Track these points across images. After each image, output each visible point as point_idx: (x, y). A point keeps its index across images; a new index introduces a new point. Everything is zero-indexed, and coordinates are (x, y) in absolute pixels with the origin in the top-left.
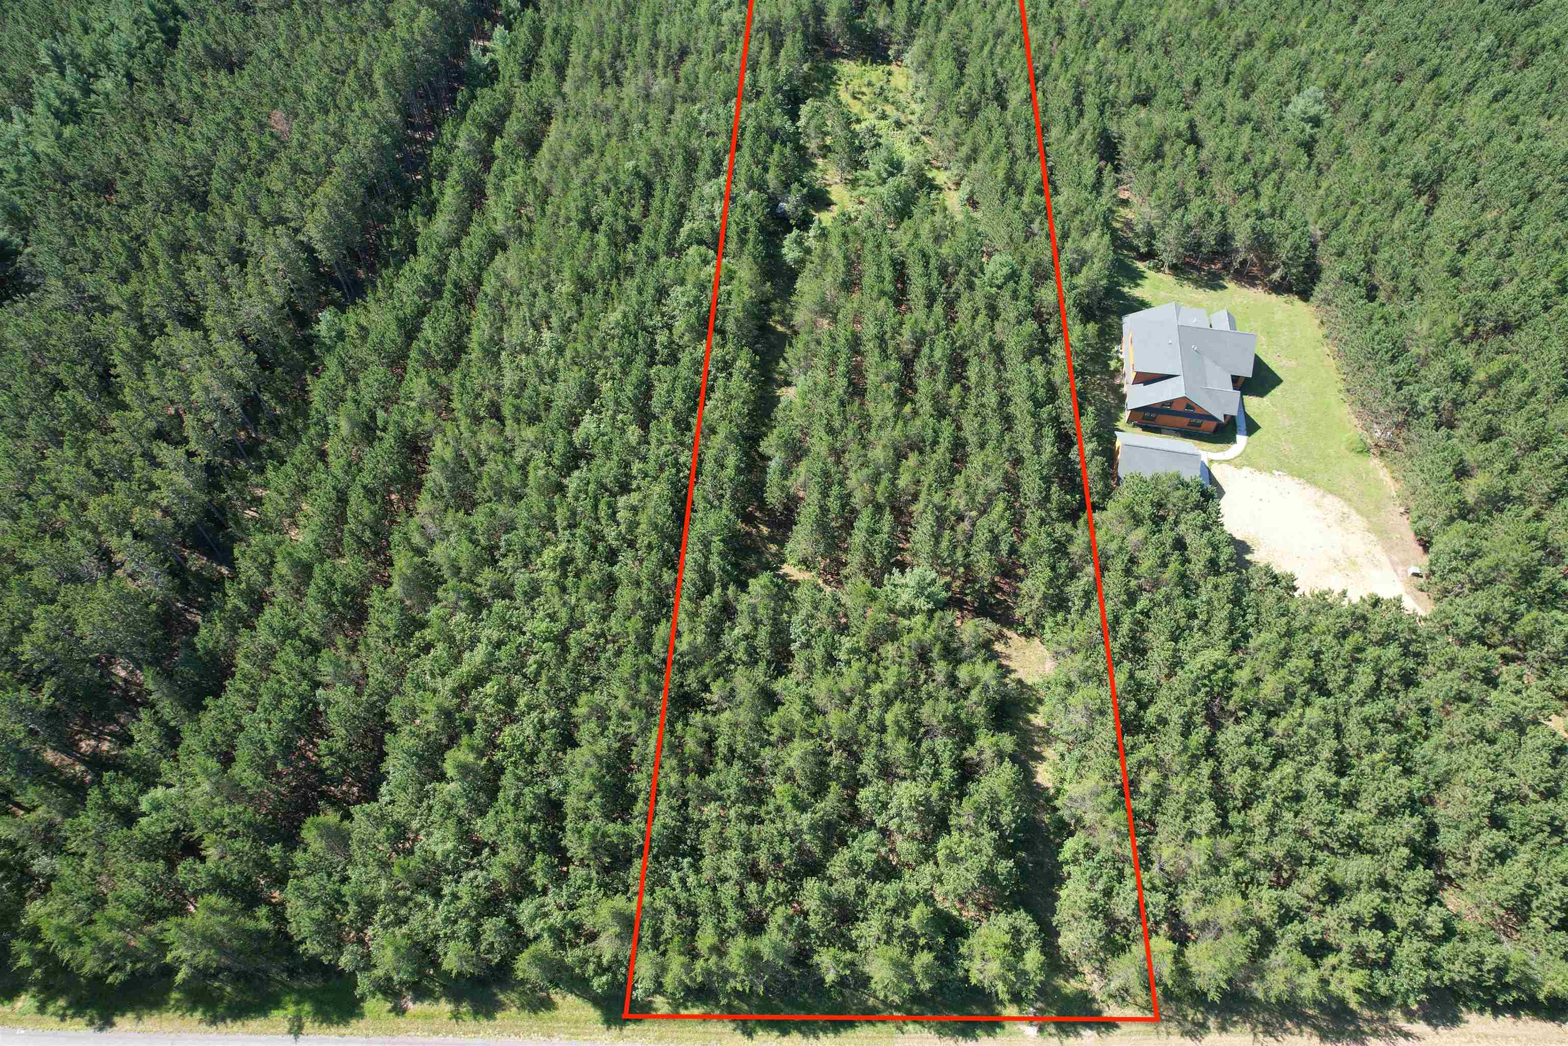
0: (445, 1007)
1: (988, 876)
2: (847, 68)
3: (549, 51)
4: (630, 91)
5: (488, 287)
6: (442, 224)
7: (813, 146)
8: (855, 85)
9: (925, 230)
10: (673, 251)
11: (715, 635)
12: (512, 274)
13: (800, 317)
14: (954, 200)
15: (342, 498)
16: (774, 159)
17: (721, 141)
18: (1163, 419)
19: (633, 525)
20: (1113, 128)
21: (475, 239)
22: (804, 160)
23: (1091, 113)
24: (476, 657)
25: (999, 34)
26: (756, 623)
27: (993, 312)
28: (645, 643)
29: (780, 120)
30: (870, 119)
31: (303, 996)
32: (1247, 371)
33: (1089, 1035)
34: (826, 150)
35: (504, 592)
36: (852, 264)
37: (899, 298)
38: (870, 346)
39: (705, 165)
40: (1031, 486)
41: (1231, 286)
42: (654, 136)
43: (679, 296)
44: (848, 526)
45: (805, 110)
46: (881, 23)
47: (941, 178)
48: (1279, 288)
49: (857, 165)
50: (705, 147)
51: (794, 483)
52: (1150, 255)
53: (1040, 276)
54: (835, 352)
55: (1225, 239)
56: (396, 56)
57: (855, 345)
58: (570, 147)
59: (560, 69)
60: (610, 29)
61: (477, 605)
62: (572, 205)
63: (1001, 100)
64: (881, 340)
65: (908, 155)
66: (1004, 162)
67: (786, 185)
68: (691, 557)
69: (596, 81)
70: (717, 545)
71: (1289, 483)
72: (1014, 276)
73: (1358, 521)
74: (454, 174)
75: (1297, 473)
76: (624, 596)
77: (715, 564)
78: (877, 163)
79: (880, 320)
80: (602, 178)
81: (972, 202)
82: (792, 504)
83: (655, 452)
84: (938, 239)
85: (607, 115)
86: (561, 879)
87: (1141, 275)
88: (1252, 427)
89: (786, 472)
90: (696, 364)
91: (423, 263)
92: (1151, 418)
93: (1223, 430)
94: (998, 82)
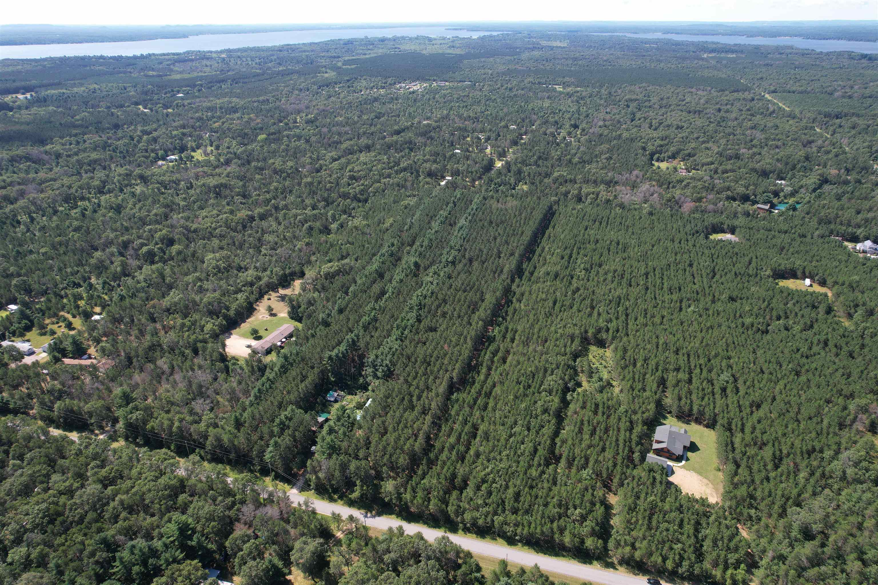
0: (475, 536)
1: (593, 529)
2: (593, 348)
3: (509, 336)
4: (531, 349)
5: (493, 394)
6: (482, 377)
7: (579, 370)
8: (595, 353)
9: (605, 397)
10: (540, 393)
11: (540, 475)
12: (499, 392)
13: (569, 414)
14: (617, 390)
15: (460, 434)
16: (568, 373)
17: (554, 366)
18: (661, 453)
19: (524, 451)
20: (665, 376)
21: (490, 381)
22: (576, 373)
23: (660, 372)
24: (488, 470)
25: (638, 345)
26: (550, 475)
27: (620, 419)
28: (525, 473)
29: (571, 363)
30: (597, 364)
31: (446, 527)
32: (688, 445)
33: (612, 570)
34: (582, 371)
35: (495, 458)
36: (584, 403)
37: (596, 413)
38: (586, 423)
39: (549, 372)
40: (619, 458)
41: (693, 424)
42: (536, 362)
43: (539, 403)
44: (574, 460)
45: (578, 360)
46: (604, 337)
47: (614, 383)
48: (707, 426)
49: (591, 377)
50: (550, 367)
51: (563, 449)
52: (670, 412)
53: (635, 412)
54: (576, 422)
55: (691, 410)
56: (473, 333)
57: (582, 422)
58: (514, 362)
59: (513, 340)
60: (527, 331)
61: (489, 461)
62: (515, 377)
63: (635, 365)
64: (589, 422)
65: (605, 376)
66: (630, 382)
67: (570, 380)
68: (536, 459)
69: (522, 345)
70: (543, 458)
71: (694, 474)
72: (626, 411)
73: (710, 485)
74: (485, 365)
75: (700, 473)
76: (522, 463)
77: (542, 462)
78: (595, 378)
79: (589, 417)
80: (522, 371)
81: (621, 391)
82: (561, 455)
83: (531, 437)
84: (608, 400)
85: (525, 355)
86: (504, 511)
87: (667, 418)
88: (687, 459)
89: (561, 447)
90: (542, 420)
91: (477, 386)
92: (659, 452)
93: (679, 459)
94: (634, 360)
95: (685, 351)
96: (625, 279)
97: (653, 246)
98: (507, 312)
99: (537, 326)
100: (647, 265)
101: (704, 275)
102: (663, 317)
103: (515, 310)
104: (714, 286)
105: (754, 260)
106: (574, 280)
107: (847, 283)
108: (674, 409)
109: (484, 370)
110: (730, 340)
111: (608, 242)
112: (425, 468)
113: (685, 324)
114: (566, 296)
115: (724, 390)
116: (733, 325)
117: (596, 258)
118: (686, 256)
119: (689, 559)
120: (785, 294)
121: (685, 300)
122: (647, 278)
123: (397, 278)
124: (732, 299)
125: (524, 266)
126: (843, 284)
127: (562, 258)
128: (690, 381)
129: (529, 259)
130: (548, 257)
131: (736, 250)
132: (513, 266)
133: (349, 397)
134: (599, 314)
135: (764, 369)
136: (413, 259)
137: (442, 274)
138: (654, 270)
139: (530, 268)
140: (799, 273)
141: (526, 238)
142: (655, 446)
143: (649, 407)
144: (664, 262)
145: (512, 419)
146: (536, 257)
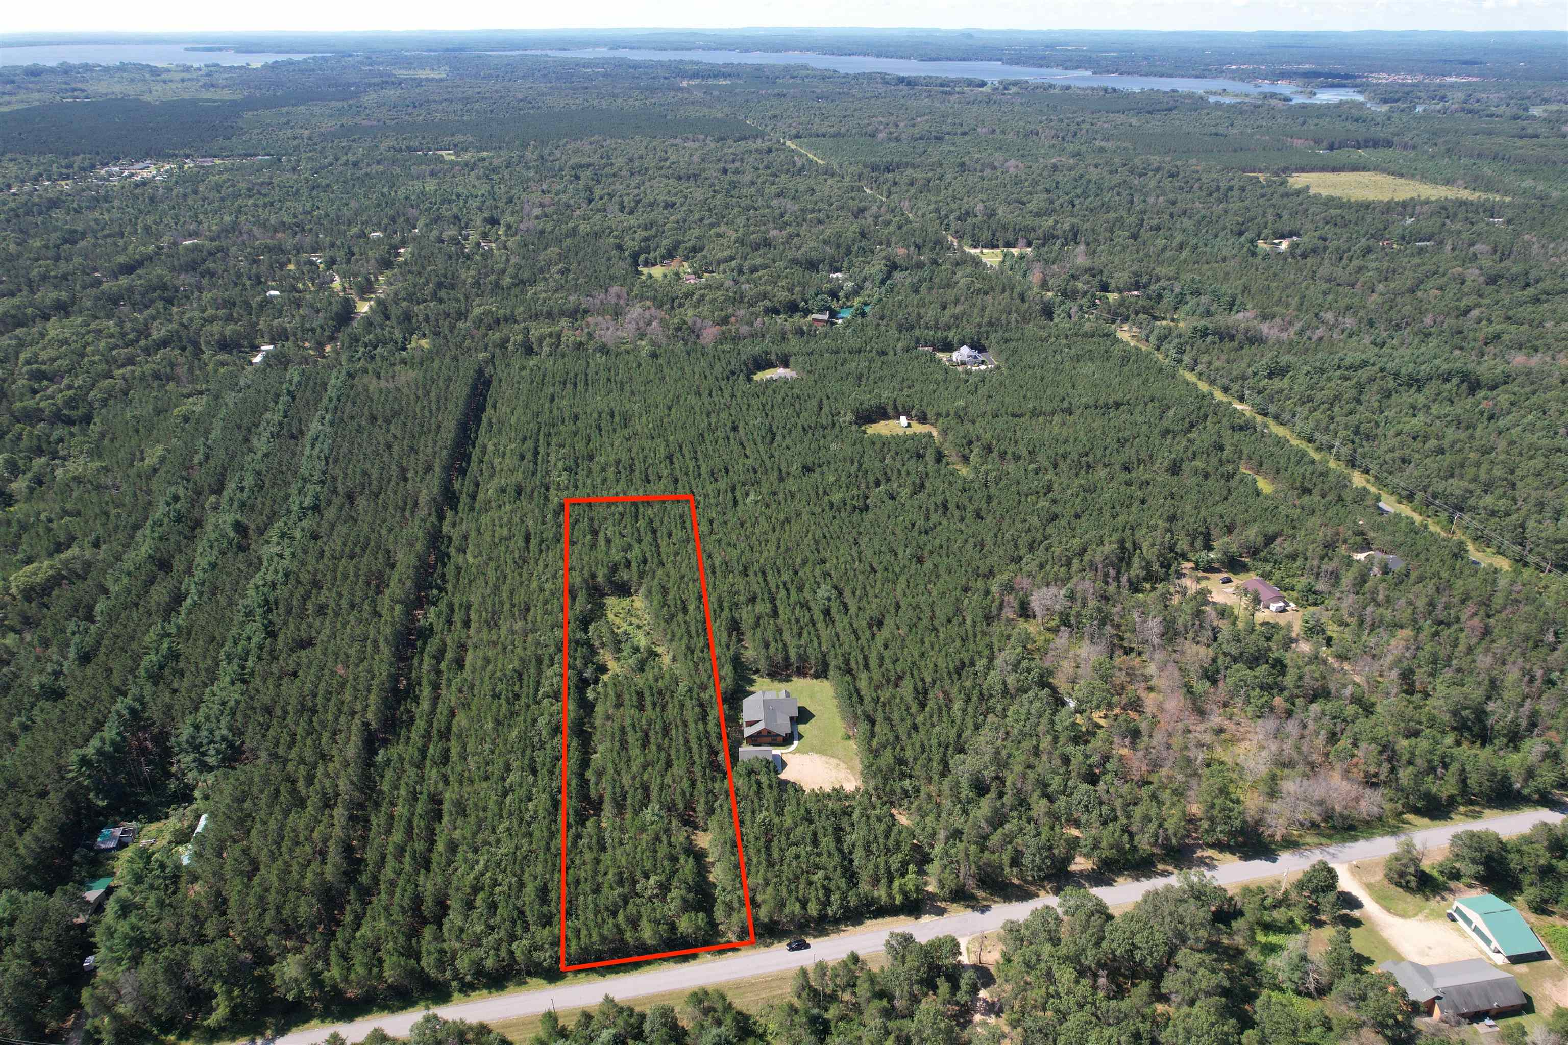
0: (485, 992)
1: (685, 900)
2: (612, 602)
3: (458, 618)
4: (504, 631)
5: (455, 729)
6: (425, 705)
7: (597, 644)
8: (616, 609)
9: (651, 676)
10: (538, 703)
11: (575, 844)
12: (464, 723)
13: (598, 723)
14: (666, 660)
15: (410, 822)
16: (578, 654)
17: (552, 649)
18: (760, 740)
19: (536, 812)
20: (737, 616)
21: (442, 709)
22: (593, 651)
23: (727, 610)
24: (478, 868)
25: (683, 577)
26: (591, 838)
27: (682, 706)
28: (548, 848)
29: (580, 635)
30: (625, 626)
31: (427, 999)
32: (795, 714)
33: (729, 954)
34: (603, 645)
35: (486, 843)
36: (619, 696)
37: (641, 708)
38: (629, 729)
39: (546, 661)
40: (697, 769)
41: (795, 679)
42: (519, 651)
43: (542, 721)
44: (624, 798)
45: (591, 628)
46: (625, 577)
47: (660, 650)
48: (816, 676)
49: (619, 650)
50: (546, 654)
51: (602, 786)
52: (757, 671)
53: (703, 687)
54: (613, 734)
55: (787, 658)
56: (388, 630)
57: (622, 729)
58: (479, 663)
59: (467, 624)
60: (489, 601)
61: (476, 851)
62: (487, 688)
63: (685, 611)
64: (634, 726)
65: (642, 642)
66: (685, 641)
67: (586, 665)
68: (561, 818)
69: (485, 629)
70: (571, 812)
71: (815, 756)
72: (690, 690)
73: (843, 765)
74: (425, 682)
75: (822, 752)
76: (537, 834)
77: (571, 820)
78: (627, 650)
79: (633, 718)
80: (498, 674)
81: (674, 659)
82: (601, 798)
83: (541, 784)
84: (657, 680)
85: (495, 644)
86: (526, 929)
87: (754, 681)
88: (800, 737)
89: (597, 784)
90: (554, 748)
91: (420, 725)
92: (755, 740)
93: (787, 740)
94: (683, 602)
95: (756, 567)
96: (637, 473)
97: (670, 409)
98: (444, 575)
99: (505, 588)
100: (667, 441)
101: (759, 439)
102: (711, 522)
103: (459, 569)
104: (776, 454)
105: (825, 401)
106: (553, 492)
107: (952, 413)
108: (762, 664)
109: (426, 692)
110: (818, 533)
111: (595, 415)
112: (357, 906)
113: (748, 524)
114: (544, 523)
115: (827, 612)
116: (818, 510)
117: (580, 446)
118: (724, 415)
119: (839, 888)
120: (878, 446)
121: (738, 487)
122: (672, 463)
123: (202, 562)
124: (807, 469)
125: (457, 486)
126: (948, 415)
127: (522, 457)
128: (775, 613)
129: (463, 472)
130: (496, 461)
131: (796, 391)
132: (435, 491)
133: (153, 827)
134: (608, 541)
135: (875, 566)
136: (229, 519)
137: (298, 534)
138: (681, 447)
139: (468, 487)
140: (890, 411)
141: (448, 434)
142: (748, 731)
143: (723, 673)
144: (693, 432)
145: (499, 764)
146: (474, 466)
